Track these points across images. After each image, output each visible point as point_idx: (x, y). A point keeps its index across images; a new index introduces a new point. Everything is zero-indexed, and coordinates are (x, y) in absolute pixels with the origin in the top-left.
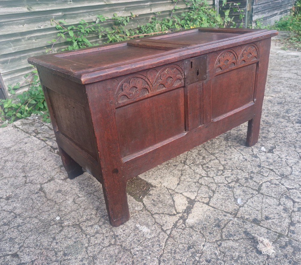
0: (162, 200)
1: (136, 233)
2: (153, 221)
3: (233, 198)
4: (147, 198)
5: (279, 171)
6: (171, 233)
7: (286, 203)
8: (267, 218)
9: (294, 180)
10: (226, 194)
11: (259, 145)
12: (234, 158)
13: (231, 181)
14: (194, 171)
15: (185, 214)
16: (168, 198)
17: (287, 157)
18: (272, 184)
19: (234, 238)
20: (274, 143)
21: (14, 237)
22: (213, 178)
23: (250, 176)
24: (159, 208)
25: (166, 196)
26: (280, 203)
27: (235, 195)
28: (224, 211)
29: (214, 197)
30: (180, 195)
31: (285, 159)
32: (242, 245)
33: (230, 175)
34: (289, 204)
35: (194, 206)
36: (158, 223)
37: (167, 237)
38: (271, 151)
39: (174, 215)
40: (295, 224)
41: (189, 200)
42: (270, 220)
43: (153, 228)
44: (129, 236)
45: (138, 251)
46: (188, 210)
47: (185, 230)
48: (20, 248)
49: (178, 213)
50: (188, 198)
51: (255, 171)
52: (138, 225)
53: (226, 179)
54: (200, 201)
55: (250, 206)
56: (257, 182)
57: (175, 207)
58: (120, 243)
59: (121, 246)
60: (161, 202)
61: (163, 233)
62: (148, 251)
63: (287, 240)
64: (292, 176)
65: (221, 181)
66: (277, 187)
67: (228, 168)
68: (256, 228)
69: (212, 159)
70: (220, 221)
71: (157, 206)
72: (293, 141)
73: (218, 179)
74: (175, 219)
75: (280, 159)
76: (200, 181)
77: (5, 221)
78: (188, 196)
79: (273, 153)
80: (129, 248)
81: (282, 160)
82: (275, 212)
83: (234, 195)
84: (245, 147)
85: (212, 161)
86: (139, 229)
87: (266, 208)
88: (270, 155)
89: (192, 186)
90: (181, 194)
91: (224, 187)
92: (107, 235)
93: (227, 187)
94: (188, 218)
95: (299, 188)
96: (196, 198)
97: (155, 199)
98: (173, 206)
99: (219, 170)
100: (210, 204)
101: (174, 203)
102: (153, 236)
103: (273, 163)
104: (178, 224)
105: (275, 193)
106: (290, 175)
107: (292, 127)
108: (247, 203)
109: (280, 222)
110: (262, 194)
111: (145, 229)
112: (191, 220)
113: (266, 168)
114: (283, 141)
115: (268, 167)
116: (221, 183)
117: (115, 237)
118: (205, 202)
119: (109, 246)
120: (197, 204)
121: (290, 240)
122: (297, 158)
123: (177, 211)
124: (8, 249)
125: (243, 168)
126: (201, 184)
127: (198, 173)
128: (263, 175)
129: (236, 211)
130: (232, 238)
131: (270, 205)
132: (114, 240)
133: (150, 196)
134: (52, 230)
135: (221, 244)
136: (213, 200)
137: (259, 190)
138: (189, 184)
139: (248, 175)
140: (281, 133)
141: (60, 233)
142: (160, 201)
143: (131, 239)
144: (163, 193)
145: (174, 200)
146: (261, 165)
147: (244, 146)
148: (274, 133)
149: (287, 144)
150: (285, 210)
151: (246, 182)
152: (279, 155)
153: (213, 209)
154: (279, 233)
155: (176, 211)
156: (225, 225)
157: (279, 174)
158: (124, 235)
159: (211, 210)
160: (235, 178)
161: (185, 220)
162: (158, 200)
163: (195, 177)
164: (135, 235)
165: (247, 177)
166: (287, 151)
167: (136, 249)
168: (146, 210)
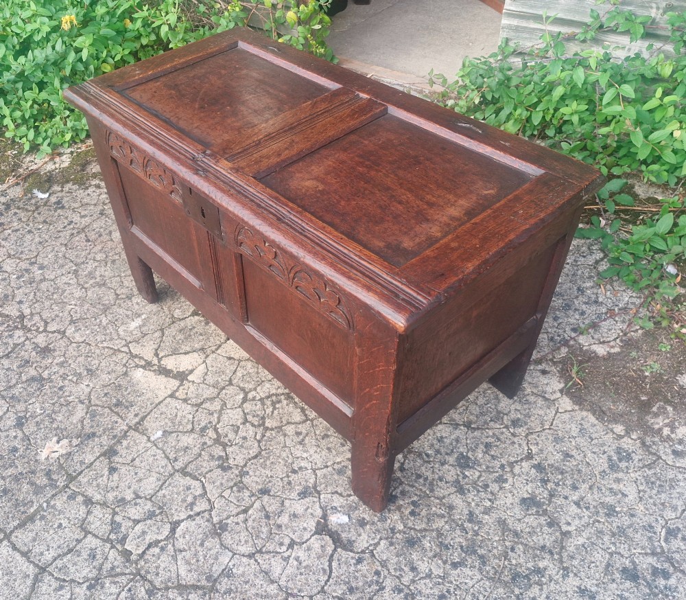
0: (192, 338)
2: (148, 331)
3: (175, 430)
4: (200, 322)
5: (237, 523)
6: (122, 352)
7: (138, 507)
8: (112, 470)
9: (202, 545)
10: (186, 421)
13: (221, 433)
15: (155, 368)
16: (197, 345)
17: (295, 563)
18: (195, 498)
19: (87, 419)
22: (240, 407)
23: (230, 467)
24: (174, 336)
25: (202, 343)
26: (141, 498)
27: (179, 434)
28: (146, 416)
29: (184, 405)
30: (200, 361)
31: (286, 555)
32: (72, 427)
33: (242, 434)
34: (134, 513)
35: (171, 379)
36: (143, 337)
37: (116, 348)
38: (323, 528)
40: (87, 506)
41: (187, 372)
42: (107, 473)
43: (134, 333)
46: (166, 372)
47: (122, 367)
49: (160, 360)
50: (191, 372)
51: (246, 480)
52: (143, 317)
53: (232, 426)
54: (181, 387)
55: (146, 451)
56: (207, 473)
57: (171, 355)
58: (118, 303)
59: (114, 305)
60: (187, 337)
61: (124, 343)
63: (58, 483)
64: (218, 546)
65: (226, 418)
66: (185, 504)
67: (267, 435)
68: (96, 449)
70: (127, 407)
71: (178, 333)
73: (234, 416)
74: (149, 356)
75: (287, 541)
76: (231, 388)
78: (195, 371)
79: (318, 533)
81: (281, 544)
82: (122, 484)
83: (180, 432)
85: (298, 411)
86: (137, 318)
87: (136, 474)
88: (312, 525)
89: (220, 375)
90: (204, 362)
91: (207, 421)
93: (206, 426)
94: (147, 372)
95: (173, 545)
96: (190, 381)
97: (194, 330)
98: (175, 352)
99: (263, 418)
100: (169, 399)
101: (181, 353)
104: (136, 360)
105: (168, 497)
106: (222, 545)
108: (154, 447)
109: (98, 485)
110: (171, 475)
111: (134, 325)
112: (138, 374)
113: (254, 503)
115: (257, 505)
116: (219, 418)
117: (129, 297)
118: (178, 394)
120: (174, 383)
121: (57, 487)
122: (290, 585)
123: (163, 358)
125: (262, 461)
126: (223, 389)
129: (141, 431)
130: (88, 416)
131: (140, 480)
133: (203, 324)
135: (83, 403)
136: (177, 404)
137: (184, 472)
139: (237, 465)
143: (121, 312)
144: (209, 339)
145: (190, 354)
146: (269, 495)
150: (122, 502)
152: (304, 545)
153: (157, 401)
154: (76, 477)
155: (165, 356)
156: (117, 414)
157: (229, 521)
160: (230, 441)
161: (143, 367)
162: (192, 333)
163: (248, 382)
164: (127, 316)
165: (231, 461)
166: (324, 570)
167: (104, 319)
168: (173, 322)
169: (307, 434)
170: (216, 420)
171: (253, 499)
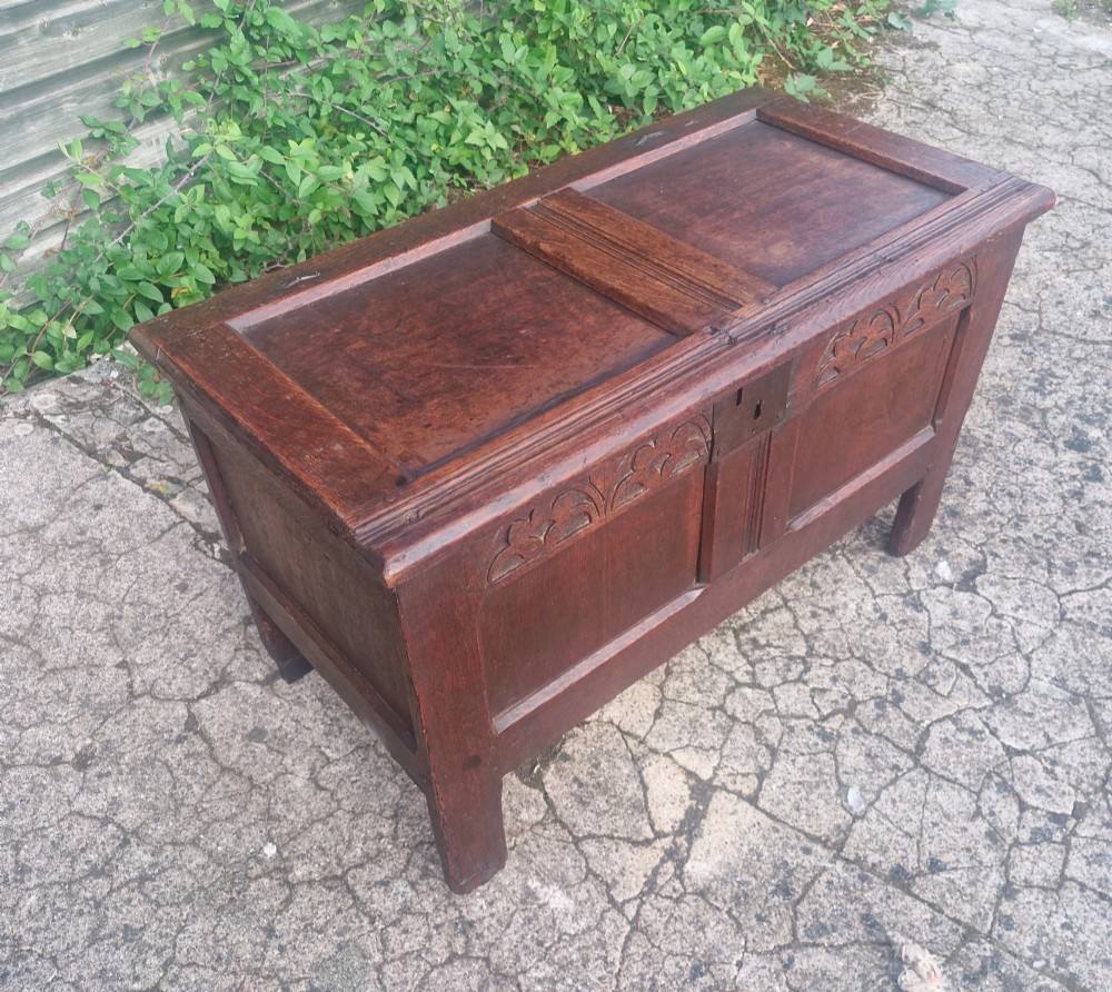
0: (606, 781)
1: (531, 915)
2: (580, 867)
3: (834, 780)
4: (558, 770)
5: (986, 675)
6: (638, 913)
7: (996, 810)
8: (935, 866)
9: (1031, 715)
10: (811, 765)
11: (932, 549)
12: (846, 605)
13: (829, 710)
14: (709, 655)
15: (681, 840)
16: (626, 771)
17: (1021, 611)
18: (961, 730)
19: (832, 940)
20: (980, 545)
21: (137, 926)
22: (771, 690)
23: (895, 692)
24: (598, 814)
25: (619, 763)
26: (979, 808)
27: (841, 770)
28: (806, 834)
29: (776, 774)
30: (665, 761)
31: (1013, 622)
32: (855, 965)
33: (827, 683)
34: (1007, 812)
35: (711, 806)
36: (596, 876)
37: (628, 928)
38: (967, 583)
39: (647, 842)
40: (1018, 891)
41: (692, 782)
42: (944, 875)
43: (583, 895)
44: (508, 926)
45: (539, 981)
46: (691, 824)
47: (683, 905)
48: (165, 967)
49: (659, 835)
50: (690, 774)
51: (911, 670)
52: (534, 884)
53: (813, 697)
54: (730, 787)
55: (886, 817)
56: (913, 720)
57: (649, 813)
58: (483, 950)
59: (487, 960)
60: (603, 789)
61: (613, 914)
62: (570, 981)
63: (988, 954)
64: (1027, 695)
65: (799, 708)
66: (975, 742)
67: (822, 651)
68: (899, 905)
69: (772, 606)
70: (790, 873)
71: (591, 808)
72: (1046, 536)
73: (792, 698)
74: (650, 857)
75: (994, 621)
76: (729, 706)
77: (92, 857)
78: (690, 768)
79: (973, 590)
80: (513, 972)
81: (1000, 626)
82: (961, 843)
83: (837, 770)
84: (882, 554)
85: (769, 616)
86: (537, 899)
87: (935, 825)
88: (963, 598)
89: (701, 725)
90: (668, 755)
91: (808, 734)
92: (439, 921)
93: (818, 734)
94: (693, 855)
95: (1044, 750)
96: (715, 774)
97: (584, 778)
98: (642, 807)
99: (791, 658)
100: (761, 803)
101: (645, 796)
102: (583, 924)
103: (972, 638)
104: (660, 881)
105: (968, 767)
106: (1022, 691)
107: (1048, 468)
108: (877, 805)
109: (972, 883)
110: (927, 770)
111: (556, 899)
112: (700, 868)
113: (948, 658)
114: (1012, 533)
115: (952, 654)
116: (798, 718)
117: (465, 926)
118: (746, 792)
119: (450, 961)
120: (719, 800)
121: (996, 954)
122: (1051, 616)
123: (657, 828)
124: (125, 970)
125: (872, 655)
126: (733, 718)
127: (720, 669)
128: (935, 691)
129: (842, 835)
130: (824, 940)
131: (947, 816)
132: (462, 939)
133: (566, 765)
134: (257, 898)
135: (791, 960)
136: (771, 788)
137: (917, 753)
138: (692, 714)
139: (888, 684)
140: (1010, 495)
141: (286, 908)
142: (599, 784)
143: (515, 938)
144: (608, 752)
145: (646, 780)
146: (930, 642)
147: (880, 549)
148: (987, 494)
149: (1026, 549)
150: (993, 836)
151: (878, 716)
152: (995, 602)
153: (770, 822)
154: (966, 926)
155: (652, 826)
156: (807, 887)
157: (985, 685)
158: (494, 922)
159: (763, 825)
160: (843, 697)
161: (680, 864)
162: (592, 782)
163: (714, 683)
164: (529, 921)
165: (883, 692)
166: (1021, 584)
167: (534, 974)
168: (558, 820)
169: (813, 605)
170: (802, 721)
171: (941, 660)
